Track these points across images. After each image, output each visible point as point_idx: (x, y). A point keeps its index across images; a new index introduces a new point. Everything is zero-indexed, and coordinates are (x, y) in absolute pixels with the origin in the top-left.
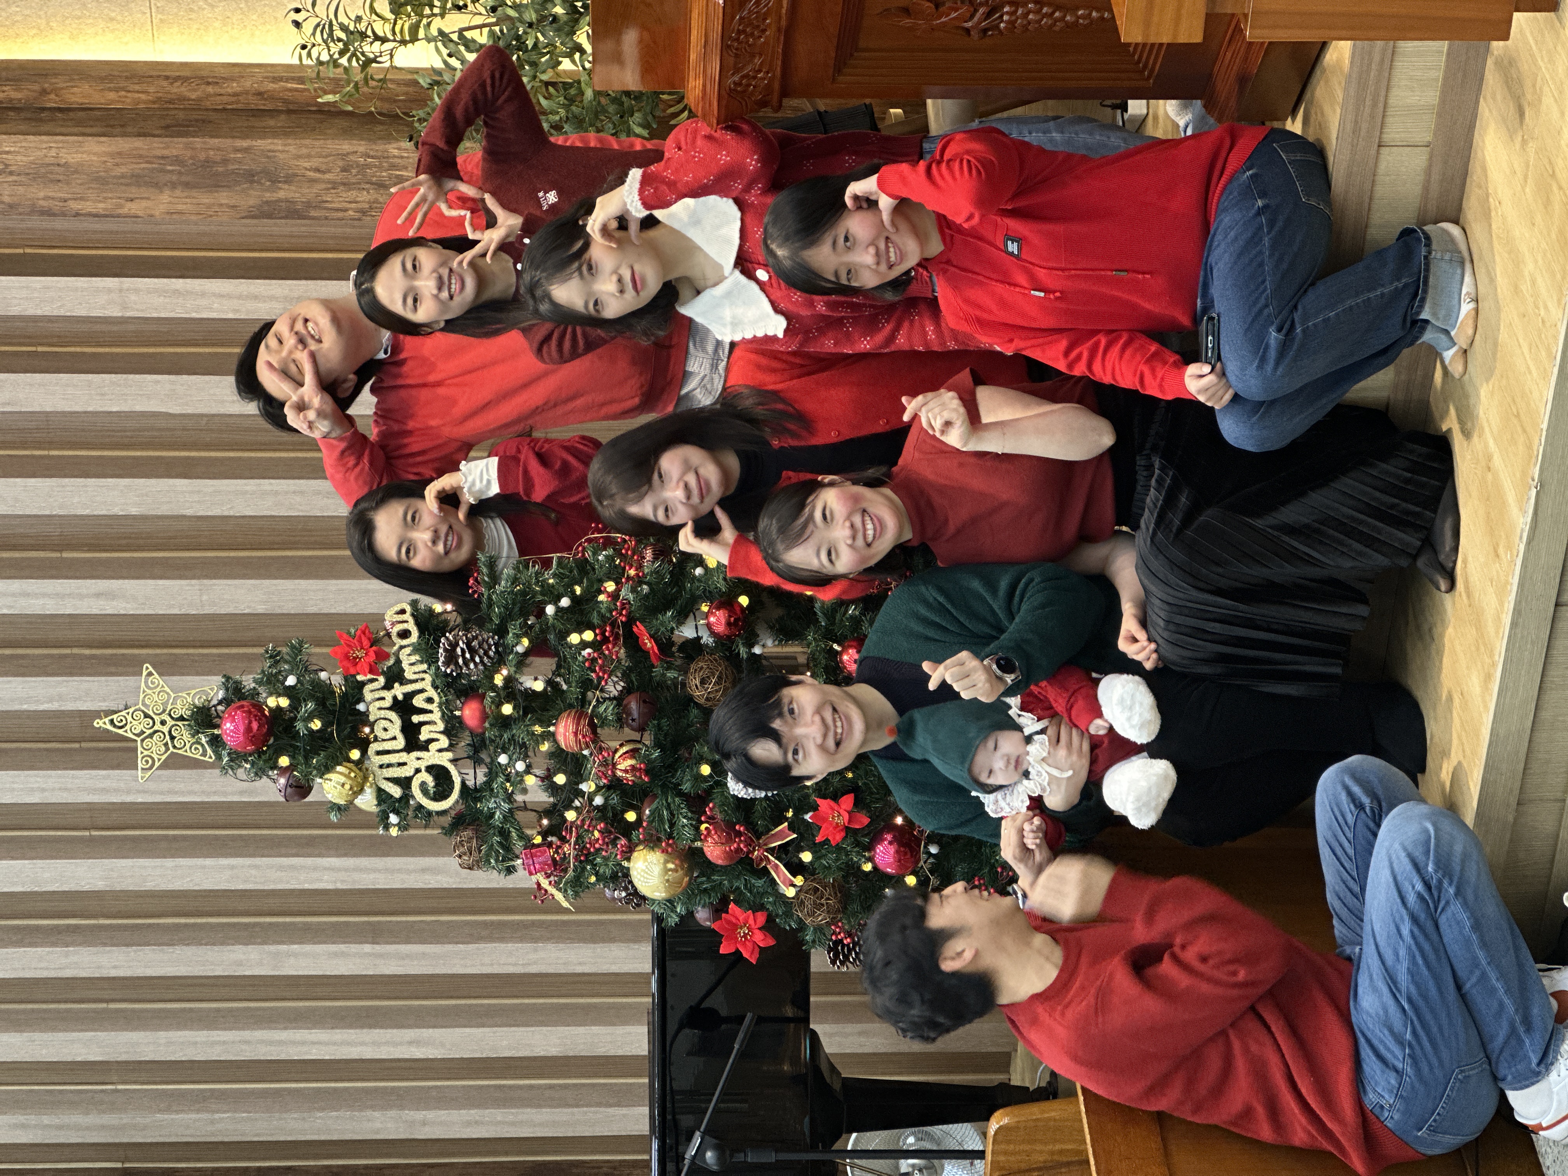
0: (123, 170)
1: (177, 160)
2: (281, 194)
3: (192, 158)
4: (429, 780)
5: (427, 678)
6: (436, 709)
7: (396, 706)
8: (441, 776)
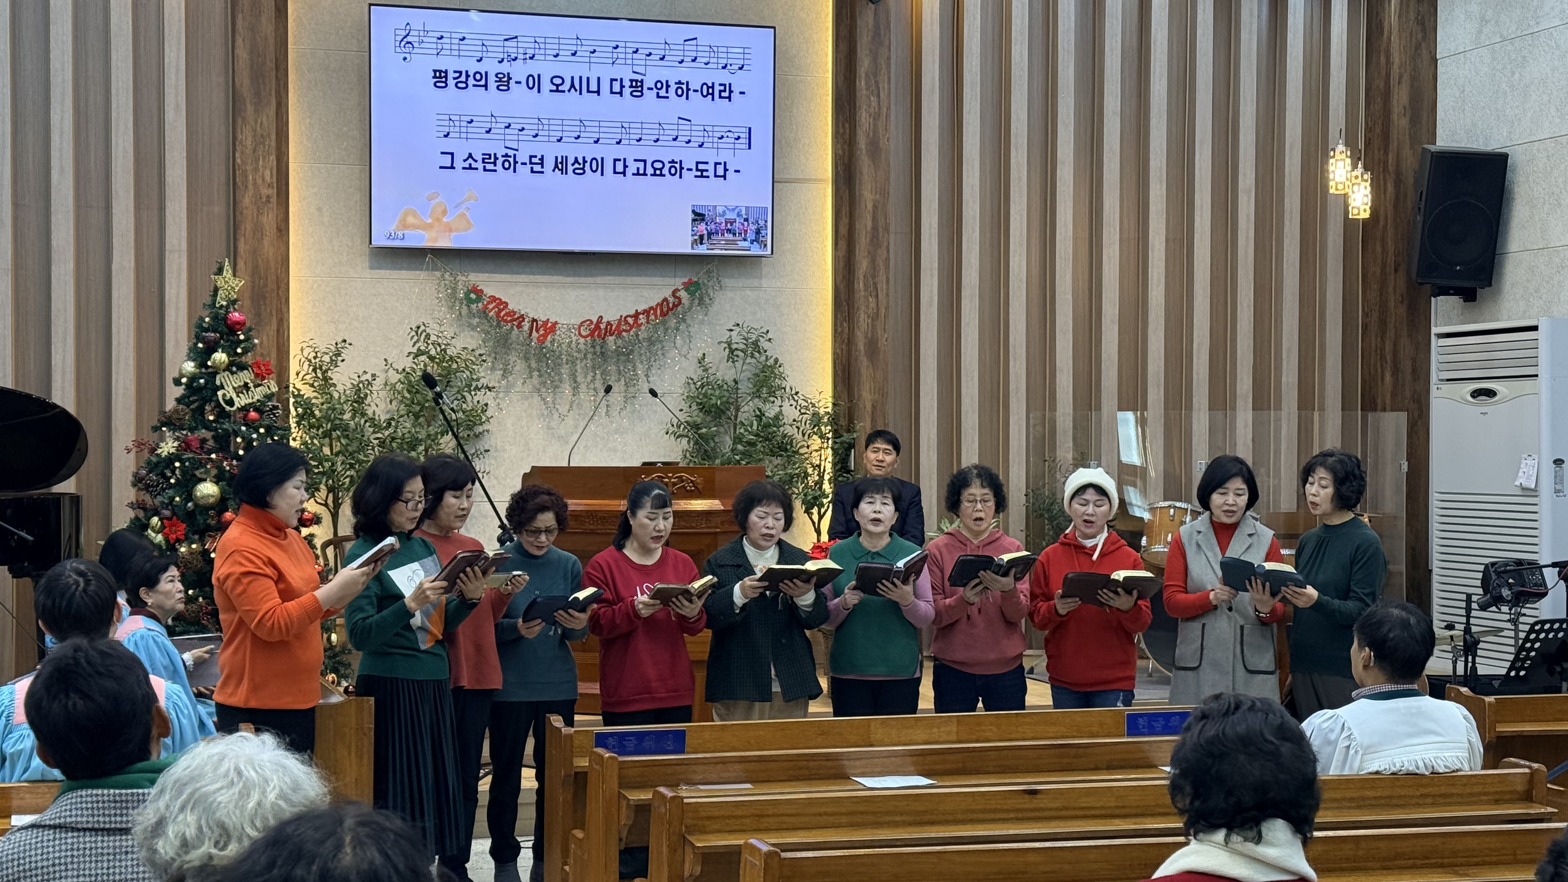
0: (260, 262)
1: (266, 285)
4: (228, 397)
5: (259, 398)
6: (250, 401)
7: (246, 384)
8: (231, 403)
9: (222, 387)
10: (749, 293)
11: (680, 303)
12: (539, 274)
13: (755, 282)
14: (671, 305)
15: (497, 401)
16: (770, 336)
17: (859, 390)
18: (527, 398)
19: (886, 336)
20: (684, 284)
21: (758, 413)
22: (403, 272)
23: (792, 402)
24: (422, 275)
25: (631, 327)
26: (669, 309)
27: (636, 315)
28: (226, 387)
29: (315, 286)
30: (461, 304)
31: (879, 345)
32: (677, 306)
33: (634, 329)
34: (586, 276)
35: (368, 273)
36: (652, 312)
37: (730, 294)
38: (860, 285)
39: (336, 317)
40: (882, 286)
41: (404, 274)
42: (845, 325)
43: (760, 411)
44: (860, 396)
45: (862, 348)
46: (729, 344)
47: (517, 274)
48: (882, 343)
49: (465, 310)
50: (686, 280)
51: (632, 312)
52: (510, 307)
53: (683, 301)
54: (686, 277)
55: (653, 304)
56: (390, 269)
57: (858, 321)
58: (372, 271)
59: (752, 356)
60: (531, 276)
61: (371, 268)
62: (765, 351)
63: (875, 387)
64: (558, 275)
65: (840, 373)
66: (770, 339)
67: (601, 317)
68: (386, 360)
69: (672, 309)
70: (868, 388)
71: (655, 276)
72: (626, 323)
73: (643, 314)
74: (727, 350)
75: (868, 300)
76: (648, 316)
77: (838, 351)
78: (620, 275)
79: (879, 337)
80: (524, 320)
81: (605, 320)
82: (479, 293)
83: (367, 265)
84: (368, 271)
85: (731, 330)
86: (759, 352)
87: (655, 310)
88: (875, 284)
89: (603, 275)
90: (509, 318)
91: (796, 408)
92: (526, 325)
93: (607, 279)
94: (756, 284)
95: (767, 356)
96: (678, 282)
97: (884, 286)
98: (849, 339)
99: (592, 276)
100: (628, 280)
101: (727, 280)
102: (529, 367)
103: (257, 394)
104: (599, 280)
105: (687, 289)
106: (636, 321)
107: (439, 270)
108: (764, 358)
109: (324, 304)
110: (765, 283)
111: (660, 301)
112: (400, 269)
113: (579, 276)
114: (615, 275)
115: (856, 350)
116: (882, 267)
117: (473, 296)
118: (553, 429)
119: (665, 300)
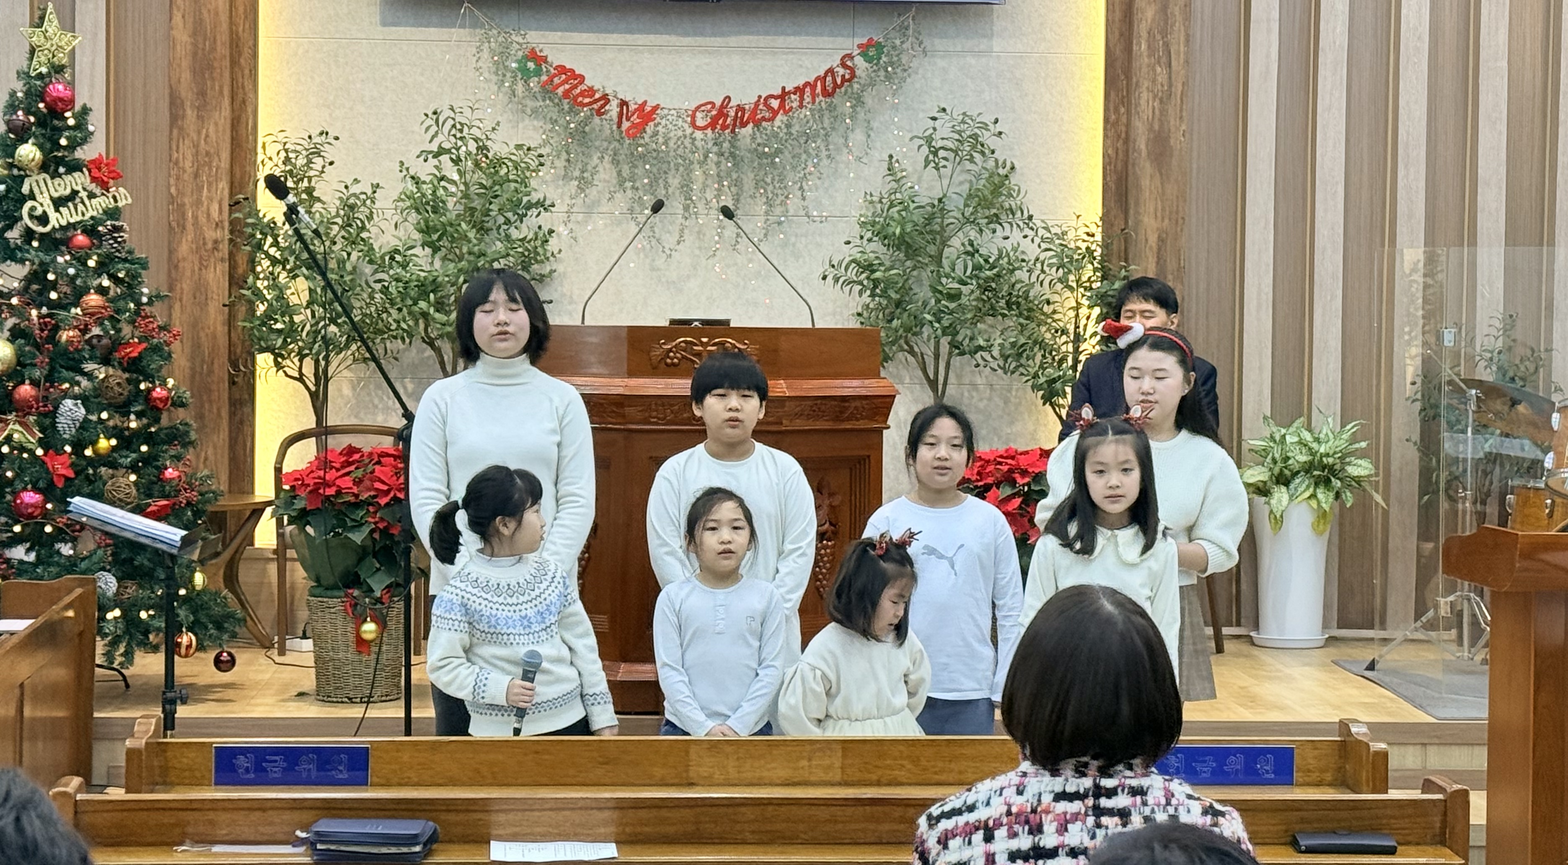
0: (206, 14)
1: (213, 49)
2: (189, 112)
3: (215, 58)
4: (39, 212)
5: (95, 213)
6: (79, 218)
7: (75, 193)
8: (43, 219)
9: (32, 197)
10: (971, 60)
11: (853, 75)
12: (640, 32)
13: (983, 45)
14: (839, 81)
15: (570, 225)
16: (999, 128)
17: (1137, 213)
18: (620, 223)
19: (1184, 127)
20: (859, 46)
21: (970, 249)
22: (432, 30)
23: (1027, 231)
24: (457, 33)
25: (775, 113)
26: (836, 86)
27: (784, 95)
28: (39, 197)
29: (300, 51)
30: (515, 77)
31: (1172, 142)
32: (849, 80)
33: (779, 117)
34: (714, 35)
35: (381, 32)
36: (808, 89)
37: (941, 63)
38: (1141, 47)
39: (331, 98)
40: (1178, 47)
41: (433, 32)
42: (1122, 110)
43: (972, 245)
44: (1138, 223)
45: (1143, 147)
46: (929, 140)
47: (609, 32)
48: (1177, 140)
49: (520, 88)
50: (864, 41)
51: (778, 92)
52: (588, 82)
53: (858, 73)
54: (863, 36)
55: (811, 79)
56: (413, 26)
57: (1138, 105)
58: (386, 29)
59: (972, 160)
60: (628, 36)
61: (384, 24)
62: (993, 152)
63: (1163, 209)
64: (669, 34)
65: (1112, 186)
66: (1000, 133)
67: (728, 98)
68: (402, 163)
69: (840, 87)
70: (1152, 210)
71: (821, 35)
72: (769, 108)
73: (795, 94)
74: (925, 150)
75: (1154, 71)
76: (802, 99)
77: (1110, 152)
78: (767, 33)
79: (1173, 129)
80: (608, 101)
81: (733, 103)
82: (539, 60)
83: (377, 18)
84: (380, 28)
85: (934, 119)
86: (983, 153)
87: (813, 87)
88: (1167, 45)
89: (739, 33)
90: (587, 100)
91: (1033, 241)
92: (613, 108)
93: (745, 40)
94: (982, 47)
95: (996, 161)
96: (849, 43)
97: (1182, 49)
98: (1127, 133)
99: (722, 35)
100: (781, 41)
101: (937, 41)
102: (619, 173)
103: (95, 207)
104: (733, 41)
105: (864, 54)
106: (782, 106)
107: (482, 26)
108: (991, 164)
109: (312, 78)
110: (997, 45)
111: (822, 73)
112: (427, 26)
113: (702, 34)
114: (758, 33)
115: (1134, 150)
116: (1179, 18)
117: (531, 65)
118: (658, 269)
119: (831, 71)
